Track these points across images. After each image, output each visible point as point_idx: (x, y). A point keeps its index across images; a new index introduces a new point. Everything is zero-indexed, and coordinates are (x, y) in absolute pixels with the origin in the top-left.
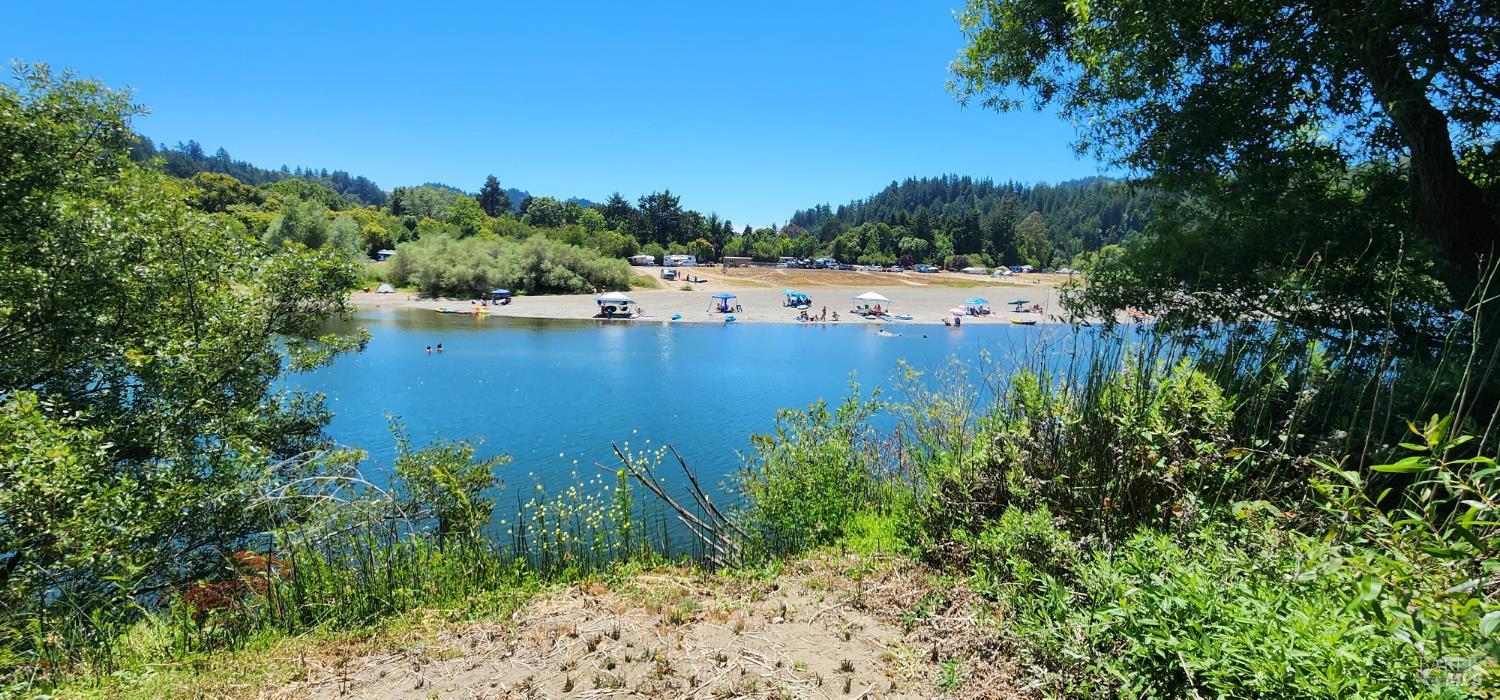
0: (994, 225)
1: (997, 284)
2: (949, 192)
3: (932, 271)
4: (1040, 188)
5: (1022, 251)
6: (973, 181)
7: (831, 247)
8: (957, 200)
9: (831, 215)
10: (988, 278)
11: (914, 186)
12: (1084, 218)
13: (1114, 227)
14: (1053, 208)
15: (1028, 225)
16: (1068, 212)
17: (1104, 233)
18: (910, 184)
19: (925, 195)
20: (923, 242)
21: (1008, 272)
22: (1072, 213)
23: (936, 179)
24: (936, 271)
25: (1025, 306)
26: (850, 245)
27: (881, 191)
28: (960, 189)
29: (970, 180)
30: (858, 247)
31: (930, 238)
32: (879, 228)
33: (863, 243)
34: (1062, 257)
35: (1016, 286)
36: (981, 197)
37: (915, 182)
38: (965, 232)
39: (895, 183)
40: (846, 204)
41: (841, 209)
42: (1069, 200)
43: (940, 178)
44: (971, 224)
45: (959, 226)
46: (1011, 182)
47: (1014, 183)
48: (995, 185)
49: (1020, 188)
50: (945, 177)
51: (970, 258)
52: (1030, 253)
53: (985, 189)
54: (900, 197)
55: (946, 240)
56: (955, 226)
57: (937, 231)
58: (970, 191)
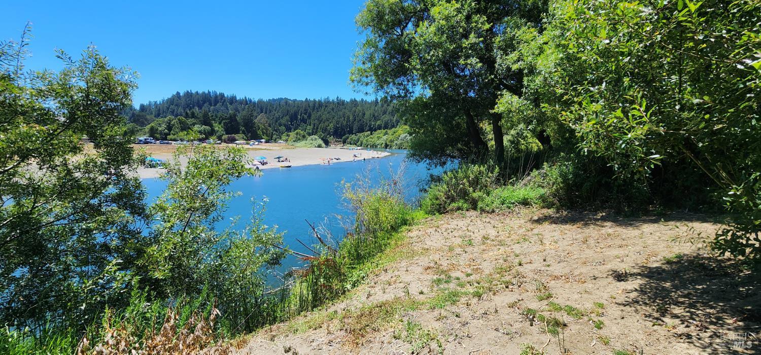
0: (244, 119)
1: (256, 149)
2: (213, 100)
3: (218, 144)
4: (260, 102)
5: (260, 132)
6: (226, 96)
7: (147, 130)
8: (218, 105)
9: (135, 110)
10: (248, 146)
11: (191, 96)
12: (282, 117)
13: (295, 121)
14: (268, 112)
15: (260, 120)
16: (275, 114)
17: (291, 124)
18: (188, 95)
19: (198, 101)
20: (208, 127)
21: (257, 143)
22: (276, 114)
23: (204, 93)
24: (220, 144)
25: (281, 159)
26: (160, 129)
27: (170, 97)
28: (218, 100)
29: (224, 94)
30: (166, 131)
31: (211, 126)
32: (179, 119)
33: (170, 128)
34: (277, 135)
35: (268, 150)
36: (231, 104)
37: (192, 93)
38: (230, 122)
39: (178, 93)
40: (146, 103)
41: (142, 107)
42: (274, 108)
43: (207, 92)
44: (232, 118)
45: (226, 119)
46: (245, 98)
47: (247, 98)
48: (238, 98)
49: (250, 101)
50: (209, 92)
51: (236, 136)
52: (263, 133)
53: (233, 100)
54: (183, 102)
55: (220, 127)
56: (223, 119)
57: (213, 122)
58: (225, 101)
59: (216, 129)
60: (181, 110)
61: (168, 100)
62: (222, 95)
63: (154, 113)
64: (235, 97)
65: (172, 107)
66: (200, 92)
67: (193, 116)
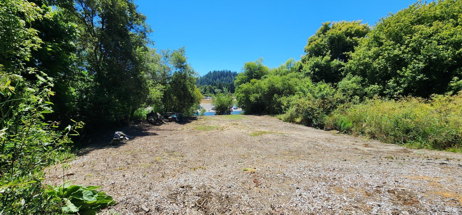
2: (225, 74)
6: (232, 72)
8: (228, 77)
18: (215, 72)
19: (219, 75)
20: (220, 90)
23: (222, 71)
26: (202, 91)
28: (228, 74)
30: (204, 92)
31: (222, 89)
32: (209, 86)
33: (205, 90)
36: (234, 76)
37: (216, 72)
38: (231, 88)
39: (210, 72)
43: (223, 71)
44: (232, 85)
50: (224, 70)
53: (235, 74)
54: (212, 76)
55: (226, 89)
56: (228, 86)
57: (223, 87)
58: (231, 74)
59: (224, 90)
60: (211, 80)
61: (206, 75)
62: (230, 72)
63: (200, 82)
64: (236, 72)
65: (207, 78)
66: (220, 71)
67: (215, 85)
